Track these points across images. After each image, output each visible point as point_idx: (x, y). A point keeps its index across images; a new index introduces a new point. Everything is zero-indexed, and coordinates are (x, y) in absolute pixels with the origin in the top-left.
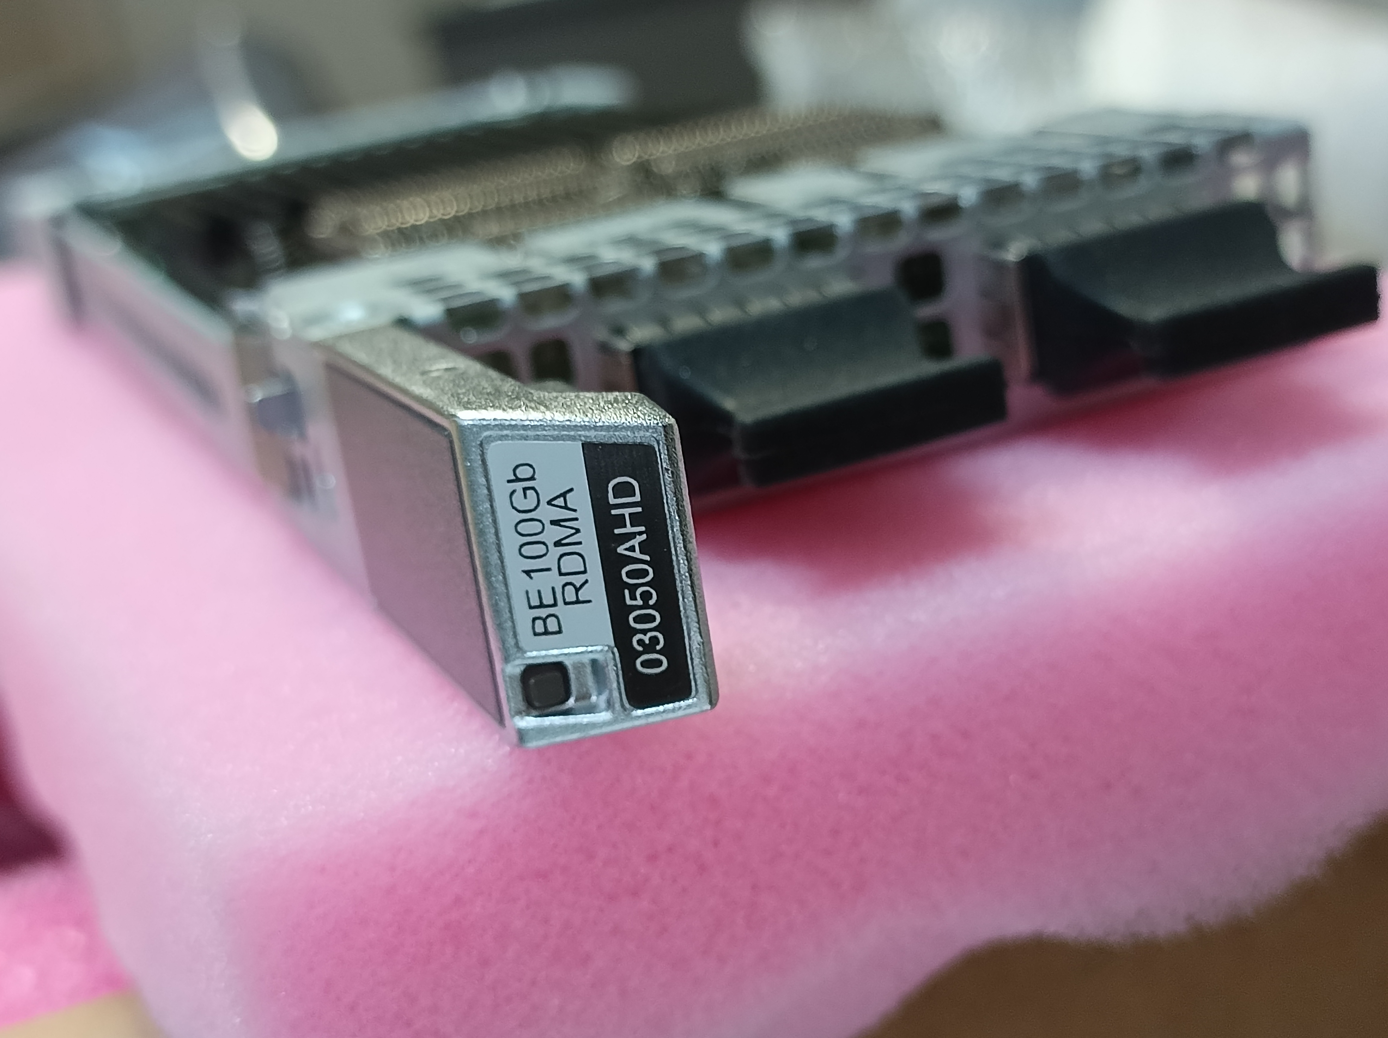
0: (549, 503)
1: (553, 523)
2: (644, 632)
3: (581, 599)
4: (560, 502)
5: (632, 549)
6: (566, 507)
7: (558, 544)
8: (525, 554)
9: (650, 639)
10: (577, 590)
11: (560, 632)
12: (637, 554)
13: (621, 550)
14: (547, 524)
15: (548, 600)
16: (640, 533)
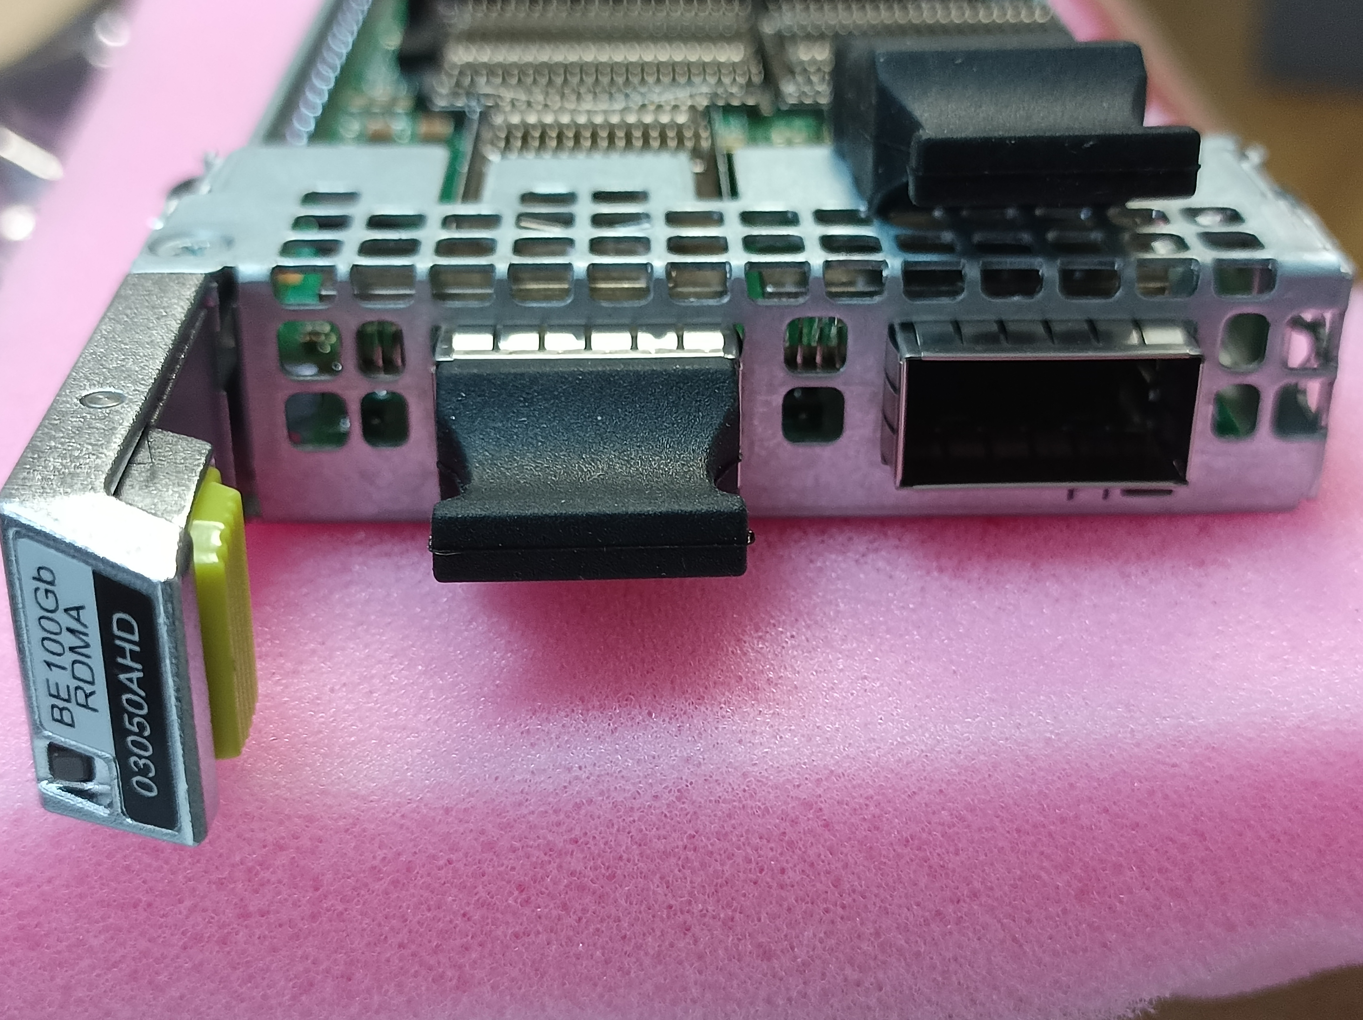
0: (66, 610)
1: (70, 630)
2: (140, 757)
3: (90, 705)
4: (74, 613)
5: (130, 680)
6: (78, 620)
7: (72, 649)
8: (45, 645)
9: (144, 765)
10: (87, 696)
11: (72, 725)
12: (135, 687)
13: (122, 677)
14: (64, 630)
15: (64, 695)
16: (138, 670)
